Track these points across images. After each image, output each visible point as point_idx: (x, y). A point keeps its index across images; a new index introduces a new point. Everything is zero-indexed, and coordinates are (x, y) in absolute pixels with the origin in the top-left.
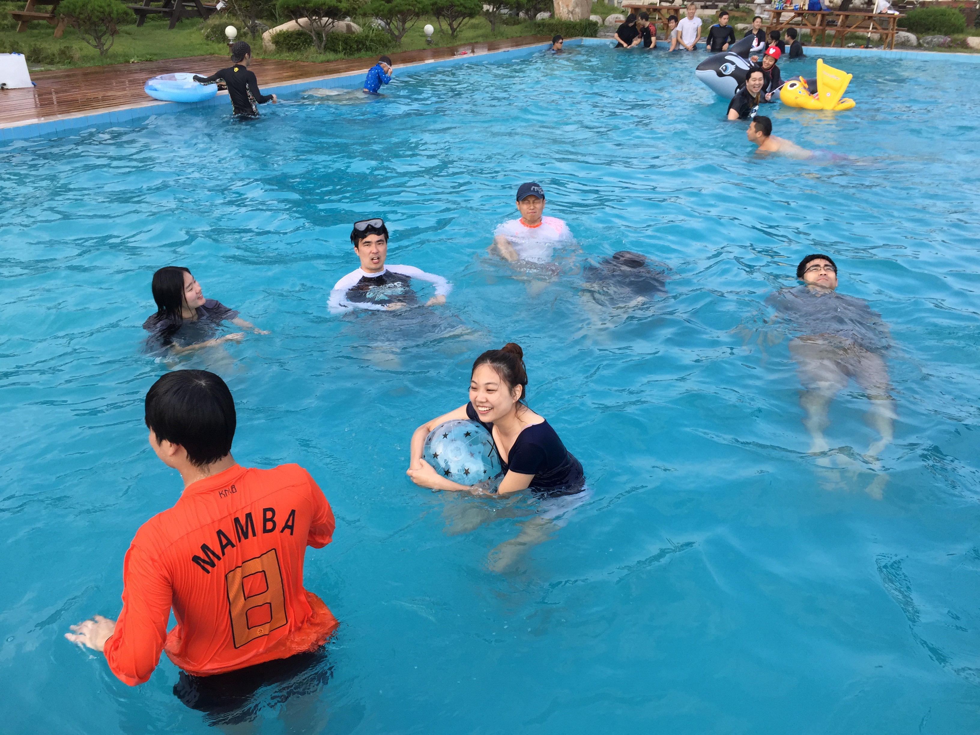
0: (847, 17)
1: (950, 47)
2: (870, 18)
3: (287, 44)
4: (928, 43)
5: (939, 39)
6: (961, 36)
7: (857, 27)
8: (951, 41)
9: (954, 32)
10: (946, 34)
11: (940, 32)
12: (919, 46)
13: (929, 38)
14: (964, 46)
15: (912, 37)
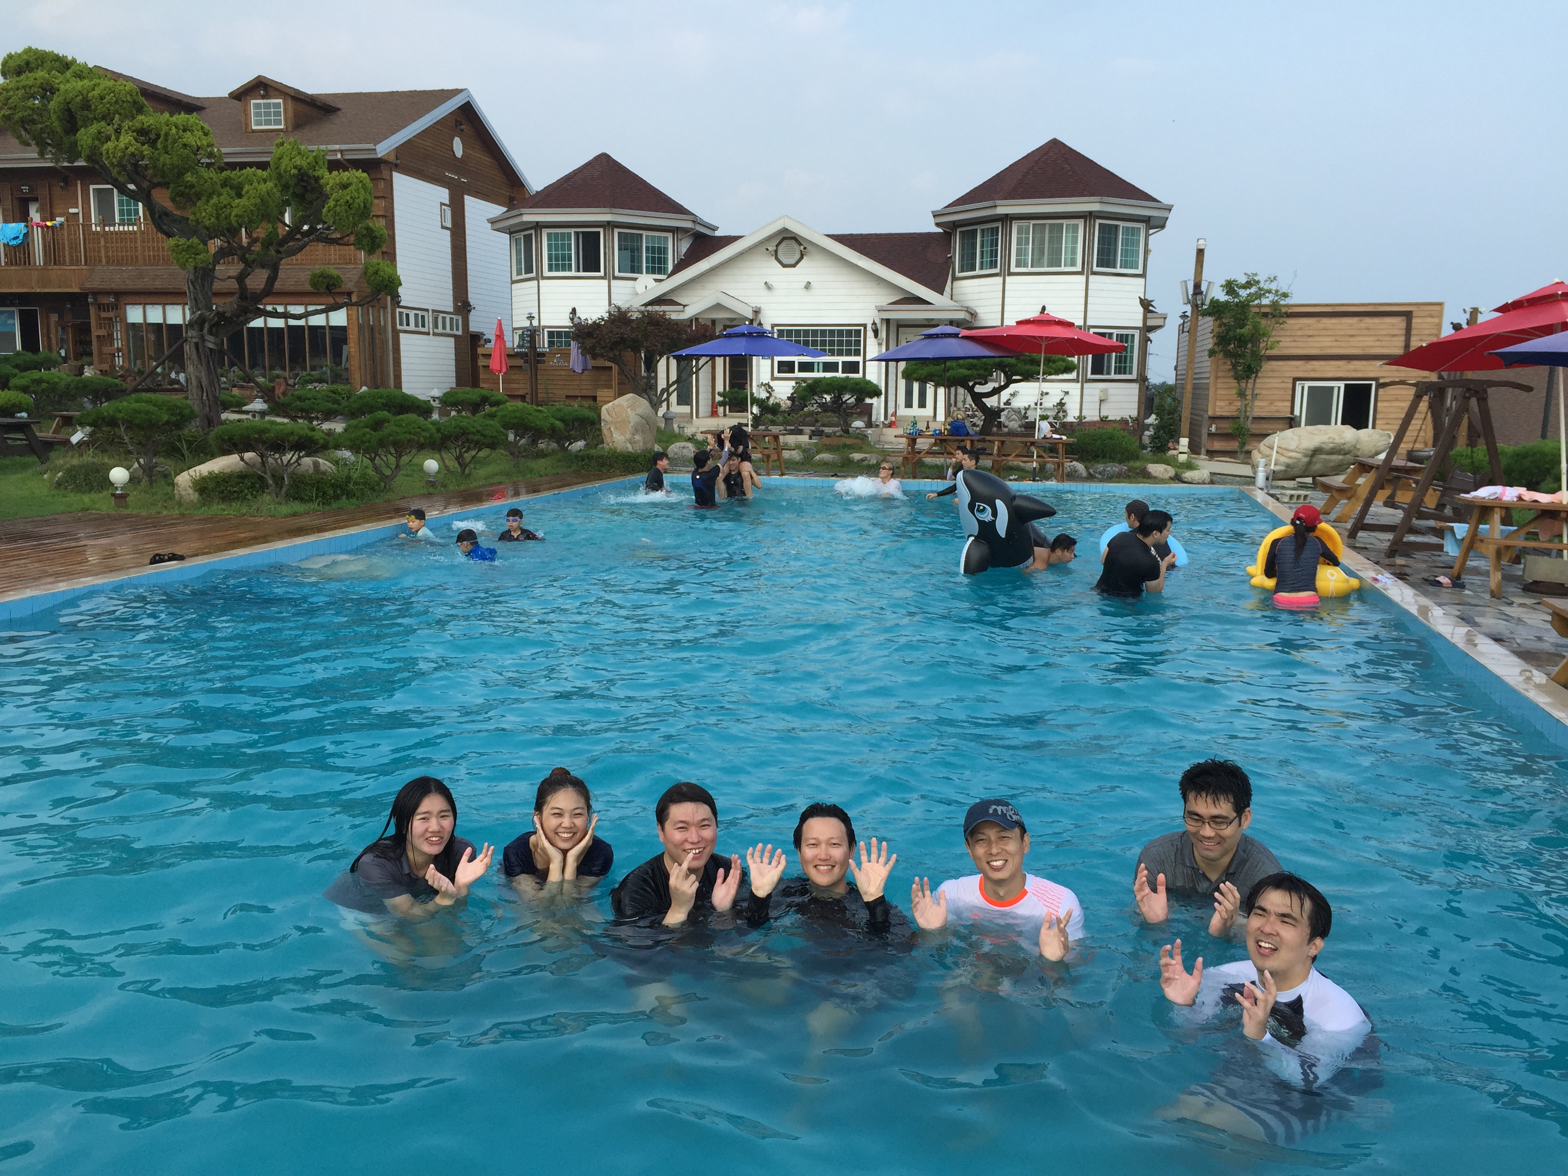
0: (1003, 442)
1: (1129, 477)
2: (1033, 444)
3: (222, 492)
4: (1100, 473)
5: (1113, 468)
6: (1138, 464)
7: (1017, 456)
8: (1129, 470)
9: (1128, 459)
10: (1121, 462)
11: (1113, 459)
12: (1091, 478)
13: (1100, 467)
14: (1146, 476)
15: (1080, 467)
